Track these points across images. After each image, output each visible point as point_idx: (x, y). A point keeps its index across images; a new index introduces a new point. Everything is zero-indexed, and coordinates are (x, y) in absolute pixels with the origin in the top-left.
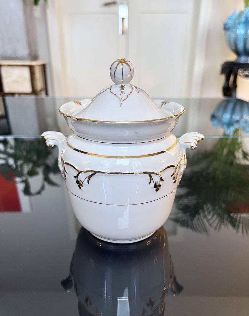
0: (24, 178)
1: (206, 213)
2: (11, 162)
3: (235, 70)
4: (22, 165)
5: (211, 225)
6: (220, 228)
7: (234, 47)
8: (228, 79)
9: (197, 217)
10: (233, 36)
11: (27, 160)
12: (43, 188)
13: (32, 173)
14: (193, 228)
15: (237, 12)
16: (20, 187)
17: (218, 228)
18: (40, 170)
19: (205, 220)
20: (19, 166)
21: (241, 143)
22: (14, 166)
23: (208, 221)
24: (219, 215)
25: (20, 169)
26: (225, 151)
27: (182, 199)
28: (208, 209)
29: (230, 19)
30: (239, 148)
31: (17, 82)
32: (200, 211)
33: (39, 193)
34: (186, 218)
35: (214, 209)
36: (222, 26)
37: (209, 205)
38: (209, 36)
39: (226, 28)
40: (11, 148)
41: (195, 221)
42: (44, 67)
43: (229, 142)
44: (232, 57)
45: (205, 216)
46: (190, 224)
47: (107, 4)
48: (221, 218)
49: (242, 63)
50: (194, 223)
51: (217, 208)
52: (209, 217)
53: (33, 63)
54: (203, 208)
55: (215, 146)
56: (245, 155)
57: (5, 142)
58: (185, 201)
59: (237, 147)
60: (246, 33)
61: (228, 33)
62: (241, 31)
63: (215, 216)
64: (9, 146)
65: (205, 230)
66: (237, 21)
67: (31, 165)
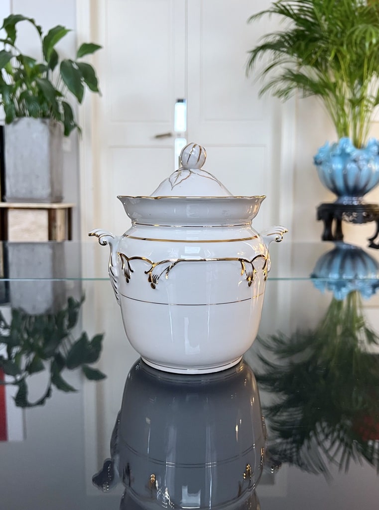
0: (19, 377)
1: (321, 437)
3: (337, 213)
5: (331, 459)
7: (331, 186)
8: (328, 226)
9: (306, 442)
10: (328, 171)
11: (28, 348)
12: (48, 394)
13: (33, 368)
14: (301, 465)
15: (330, 144)
16: (11, 391)
17: (344, 465)
18: (47, 364)
19: (320, 450)
20: (14, 356)
21: (362, 317)
22: (6, 356)
23: (326, 452)
24: (342, 440)
25: (14, 361)
26: (339, 330)
27: (278, 414)
28: (323, 431)
29: (321, 151)
30: (360, 326)
31: (28, 230)
32: (311, 434)
33: (41, 402)
34: (288, 446)
35: (333, 431)
36: (312, 160)
37: (324, 424)
38: (296, 173)
39: (318, 162)
40: (6, 327)
41: (304, 448)
42: (69, 211)
43: (342, 315)
44: (331, 198)
45: (320, 443)
46: (295, 458)
47: (159, 137)
48: (348, 446)
49: (345, 204)
50: (301, 453)
51: (338, 426)
52: (327, 444)
53: (55, 206)
54: (314, 429)
55: (323, 322)
56: (371, 336)
58: (284, 416)
59: (356, 326)
60: (344, 168)
61: (321, 168)
62: (337, 166)
63: (337, 443)
64: (3, 323)
65: (323, 469)
66: (331, 153)
67: (32, 356)
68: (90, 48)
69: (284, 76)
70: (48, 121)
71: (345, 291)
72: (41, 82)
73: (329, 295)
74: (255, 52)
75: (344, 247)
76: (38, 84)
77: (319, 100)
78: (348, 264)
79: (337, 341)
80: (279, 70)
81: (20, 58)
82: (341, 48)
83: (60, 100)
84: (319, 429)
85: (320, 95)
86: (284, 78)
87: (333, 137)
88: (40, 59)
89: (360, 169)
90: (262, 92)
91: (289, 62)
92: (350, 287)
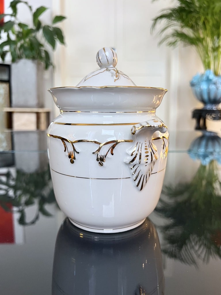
0: (21, 208)
1: (193, 244)
2: (11, 193)
3: (203, 114)
4: (20, 196)
5: (199, 256)
6: (208, 259)
7: (200, 98)
8: (198, 122)
9: (184, 248)
10: (198, 90)
11: (26, 191)
12: (37, 218)
13: (28, 203)
14: (182, 260)
15: (199, 74)
16: (16, 216)
17: (206, 260)
18: (36, 201)
19: (192, 252)
20: (18, 197)
21: (217, 175)
22: (13, 197)
23: (196, 252)
24: (205, 245)
25: (18, 199)
26: (204, 183)
27: (168, 230)
28: (194, 240)
29: (194, 78)
30: (216, 180)
32: (187, 241)
33: (33, 222)
34: (174, 249)
35: (200, 240)
36: (188, 84)
37: (195, 236)
39: (192, 85)
40: (13, 180)
41: (183, 251)
42: (48, 113)
43: (206, 174)
45: (192, 247)
46: (178, 255)
48: (209, 248)
49: (208, 110)
50: (181, 254)
51: (203, 237)
52: (197, 248)
53: (40, 110)
54: (189, 239)
55: (195, 178)
57: (8, 175)
58: (171, 232)
59: (213, 179)
60: (208, 88)
61: (194, 88)
62: (204, 86)
63: (202, 247)
64: (12, 178)
65: (194, 262)
66: (200, 80)
67: (28, 196)
68: (59, 18)
69: (173, 34)
70: (36, 61)
71: (208, 160)
72: (32, 39)
73: (198, 162)
74: (156, 20)
75: (207, 134)
76: (30, 40)
77: (193, 49)
78: (210, 144)
79: (203, 189)
80: (170, 31)
81: (20, 25)
82: (207, 17)
83: (43, 49)
84: (191, 239)
85: (194, 46)
86: (173, 35)
87: (201, 70)
88: (31, 25)
89: (217, 89)
90: (160, 43)
91: (176, 26)
92: (211, 158)
